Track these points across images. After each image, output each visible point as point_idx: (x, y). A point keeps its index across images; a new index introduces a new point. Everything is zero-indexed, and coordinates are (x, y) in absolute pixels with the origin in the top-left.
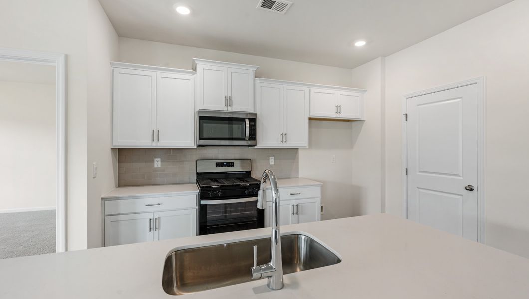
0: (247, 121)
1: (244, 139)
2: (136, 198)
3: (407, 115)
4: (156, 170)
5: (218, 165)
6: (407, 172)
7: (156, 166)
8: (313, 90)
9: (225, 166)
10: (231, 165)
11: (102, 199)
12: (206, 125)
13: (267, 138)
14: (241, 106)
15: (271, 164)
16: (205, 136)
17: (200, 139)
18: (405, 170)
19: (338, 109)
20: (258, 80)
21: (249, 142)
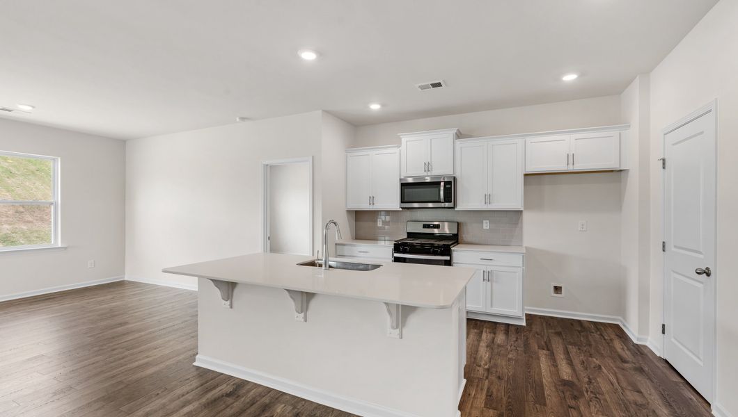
0: (442, 184)
1: (440, 202)
2: (354, 245)
3: (664, 160)
4: (379, 228)
5: (425, 226)
6: (664, 246)
7: (379, 225)
8: (529, 140)
9: (432, 227)
10: (437, 227)
11: (336, 244)
12: (407, 191)
13: (467, 200)
14: (441, 170)
15: (485, 228)
16: (406, 200)
17: (402, 202)
18: (661, 244)
19: (571, 158)
20: (458, 142)
21: (447, 205)
